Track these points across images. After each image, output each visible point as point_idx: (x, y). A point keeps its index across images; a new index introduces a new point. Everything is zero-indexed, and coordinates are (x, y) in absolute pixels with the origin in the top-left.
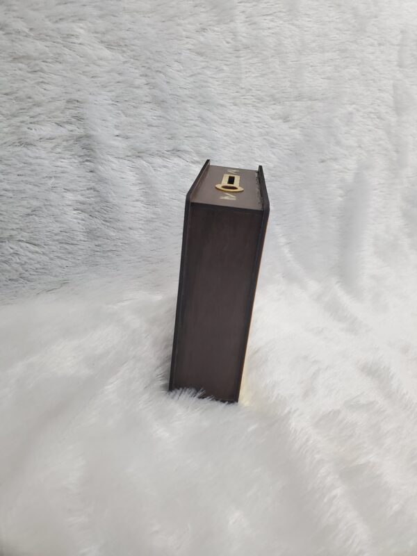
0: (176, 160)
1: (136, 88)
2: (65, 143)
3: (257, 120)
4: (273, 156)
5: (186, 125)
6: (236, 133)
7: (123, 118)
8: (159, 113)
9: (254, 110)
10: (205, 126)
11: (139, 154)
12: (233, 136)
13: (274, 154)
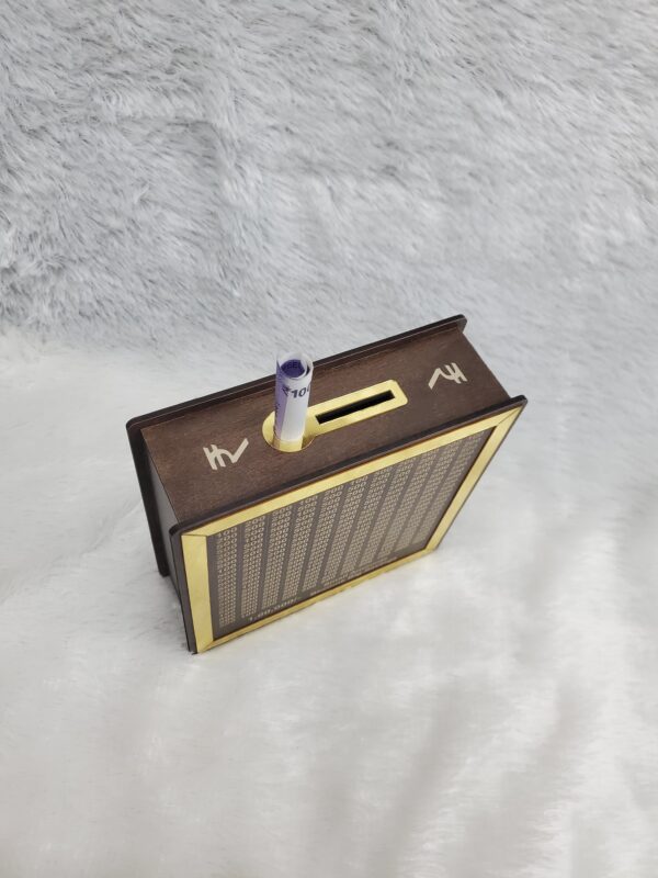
0: (391, 188)
1: (323, 29)
2: (168, 130)
3: (627, 130)
4: (636, 220)
5: (429, 123)
6: (552, 153)
7: (287, 94)
8: (369, 90)
9: (628, 103)
10: (476, 130)
11: (310, 168)
12: (544, 161)
13: (641, 214)
